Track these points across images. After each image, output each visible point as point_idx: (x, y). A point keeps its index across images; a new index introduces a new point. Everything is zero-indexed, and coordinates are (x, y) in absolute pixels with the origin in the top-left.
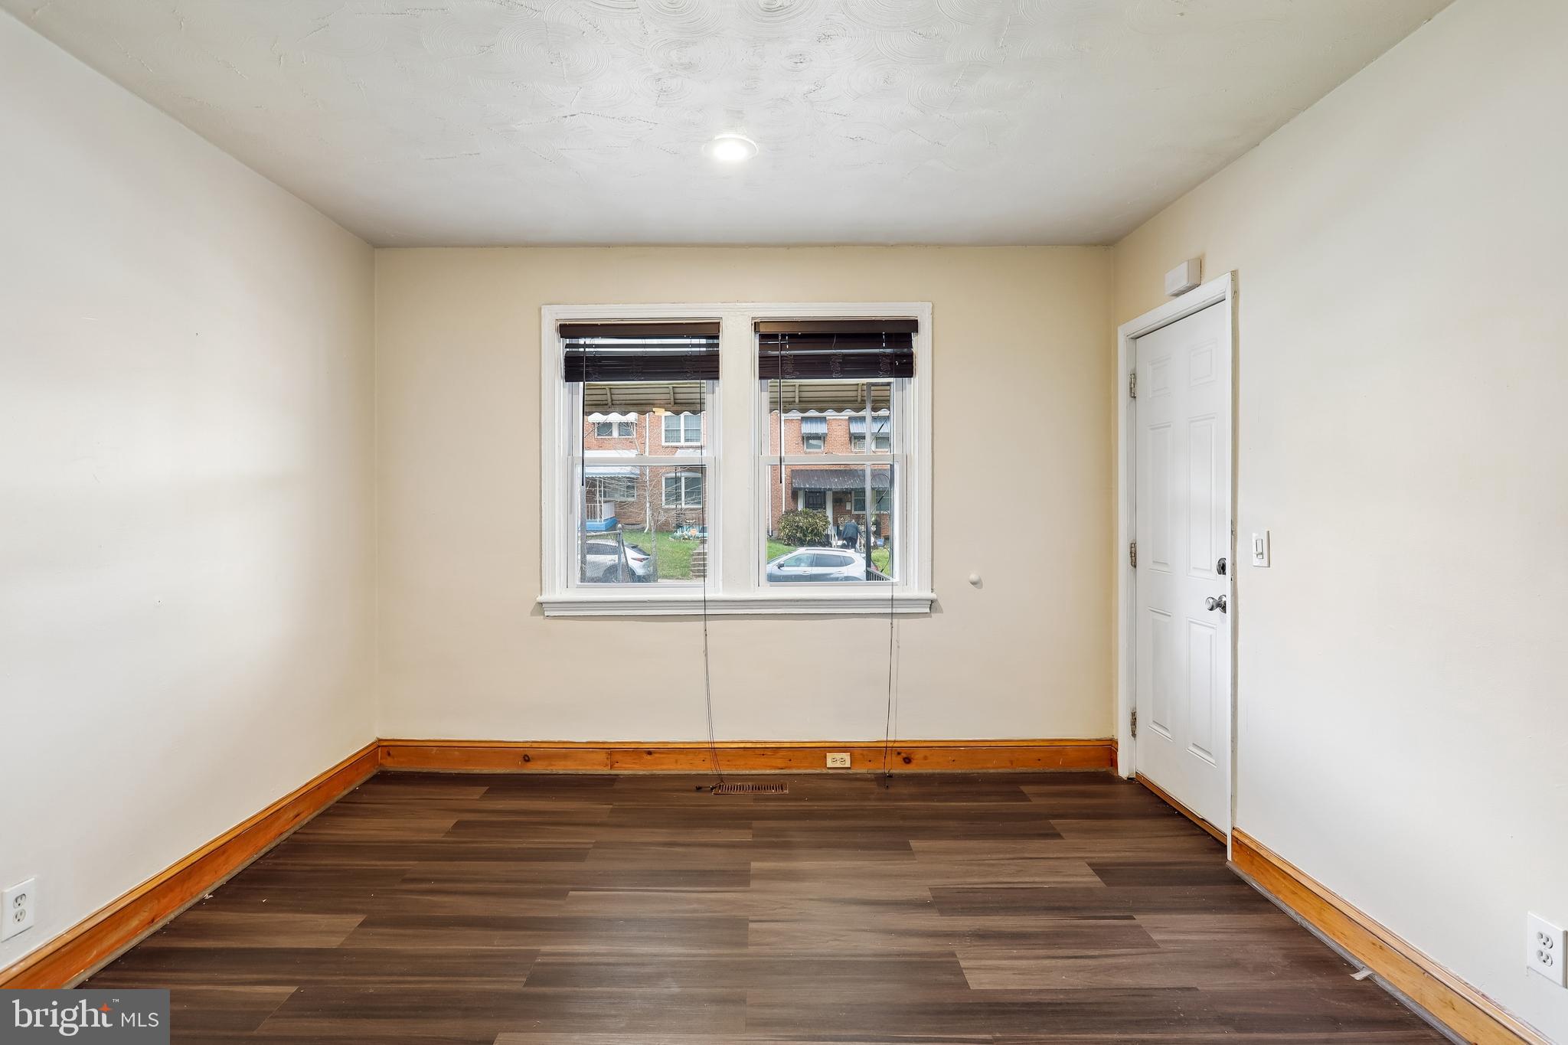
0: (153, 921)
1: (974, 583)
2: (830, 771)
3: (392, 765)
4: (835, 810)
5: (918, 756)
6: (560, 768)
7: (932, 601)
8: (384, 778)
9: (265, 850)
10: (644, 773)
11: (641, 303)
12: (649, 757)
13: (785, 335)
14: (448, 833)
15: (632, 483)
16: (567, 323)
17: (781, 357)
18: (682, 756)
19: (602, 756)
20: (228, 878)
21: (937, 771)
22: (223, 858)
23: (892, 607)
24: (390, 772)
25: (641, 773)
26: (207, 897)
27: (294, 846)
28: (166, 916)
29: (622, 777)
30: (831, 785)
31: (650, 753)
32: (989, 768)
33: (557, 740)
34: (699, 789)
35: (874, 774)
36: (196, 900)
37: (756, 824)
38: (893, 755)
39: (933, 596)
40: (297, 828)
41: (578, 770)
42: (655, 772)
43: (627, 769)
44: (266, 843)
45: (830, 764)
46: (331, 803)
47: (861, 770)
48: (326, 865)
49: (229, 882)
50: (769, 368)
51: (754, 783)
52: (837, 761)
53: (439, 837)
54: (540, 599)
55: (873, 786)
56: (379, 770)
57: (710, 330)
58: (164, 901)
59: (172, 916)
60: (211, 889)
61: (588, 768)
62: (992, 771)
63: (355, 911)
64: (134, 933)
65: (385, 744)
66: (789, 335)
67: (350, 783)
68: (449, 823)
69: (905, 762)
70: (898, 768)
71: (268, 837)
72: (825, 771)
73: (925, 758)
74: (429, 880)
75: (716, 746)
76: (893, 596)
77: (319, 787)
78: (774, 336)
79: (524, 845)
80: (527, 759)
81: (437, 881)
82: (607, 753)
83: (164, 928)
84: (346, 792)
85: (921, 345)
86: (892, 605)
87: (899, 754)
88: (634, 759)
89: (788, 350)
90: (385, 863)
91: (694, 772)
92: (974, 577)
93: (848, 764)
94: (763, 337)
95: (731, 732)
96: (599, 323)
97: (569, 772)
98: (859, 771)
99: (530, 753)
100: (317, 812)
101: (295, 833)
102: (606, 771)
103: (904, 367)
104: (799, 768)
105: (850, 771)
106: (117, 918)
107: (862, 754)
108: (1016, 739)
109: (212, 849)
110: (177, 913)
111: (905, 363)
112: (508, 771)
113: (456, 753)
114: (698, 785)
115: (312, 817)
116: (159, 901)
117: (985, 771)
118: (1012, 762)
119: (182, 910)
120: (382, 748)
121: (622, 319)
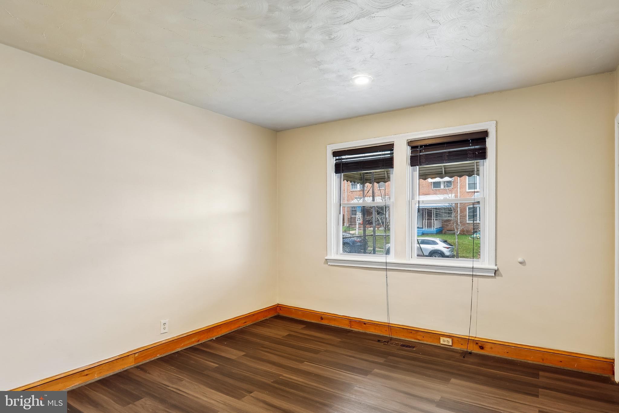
0: (199, 341)
1: (521, 263)
2: (442, 346)
3: (282, 314)
4: (429, 360)
5: (487, 347)
6: (333, 324)
7: (496, 271)
8: (278, 317)
9: (233, 330)
10: (362, 331)
11: (362, 140)
12: (364, 325)
13: (422, 146)
14: (284, 337)
15: (449, 211)
16: (336, 151)
17: (420, 156)
18: (377, 327)
19: (347, 322)
20: (221, 335)
21: (497, 356)
22: (219, 329)
23: (473, 272)
24: (280, 315)
25: (361, 331)
26: (214, 339)
27: (241, 331)
28: (202, 341)
29: (353, 331)
30: (437, 351)
31: (365, 324)
32: (528, 360)
33: (332, 313)
34: (379, 341)
35: (463, 351)
36: (211, 339)
37: (390, 357)
38: (474, 344)
39: (496, 268)
40: (245, 326)
41: (339, 326)
42: (366, 332)
43: (356, 329)
44: (234, 328)
45: (442, 342)
46: (258, 321)
47: (457, 347)
48: (246, 338)
49: (221, 336)
50: (414, 161)
51: (403, 343)
52: (445, 342)
53: (280, 337)
54: (326, 258)
55: (458, 355)
56: (277, 314)
57: (390, 147)
58: (202, 336)
59: (204, 341)
60: (215, 338)
61: (342, 326)
62: (530, 362)
63: (244, 351)
64: (193, 342)
65: (280, 306)
66: (424, 145)
67: (266, 316)
68: (286, 334)
69: (480, 348)
70: (476, 350)
71: (235, 327)
72: (439, 345)
73: (491, 348)
74: (268, 348)
75: (391, 325)
76: (473, 266)
77: (254, 315)
78: (417, 147)
79: (303, 345)
80: (322, 319)
81: (270, 349)
82: (349, 321)
83: (201, 344)
84: (264, 319)
85: (490, 143)
86: (473, 270)
87: (477, 343)
88: (359, 325)
89: (424, 152)
90: (261, 341)
91: (382, 335)
92: (520, 260)
93: (450, 344)
94: (413, 148)
95: (397, 320)
96: (346, 149)
97: (336, 326)
98: (456, 348)
99: (323, 316)
100: (252, 323)
101: (244, 328)
102: (348, 328)
103: (482, 154)
104: (427, 341)
105: (451, 347)
106: (189, 337)
107: (458, 340)
108: (547, 348)
109: (217, 325)
110: (205, 341)
111: (481, 153)
112: (316, 322)
113: (300, 312)
114: (379, 339)
115: (250, 324)
116: (200, 336)
117: (526, 361)
118: (543, 360)
119: (207, 340)
120: (278, 307)
121: (355, 147)
